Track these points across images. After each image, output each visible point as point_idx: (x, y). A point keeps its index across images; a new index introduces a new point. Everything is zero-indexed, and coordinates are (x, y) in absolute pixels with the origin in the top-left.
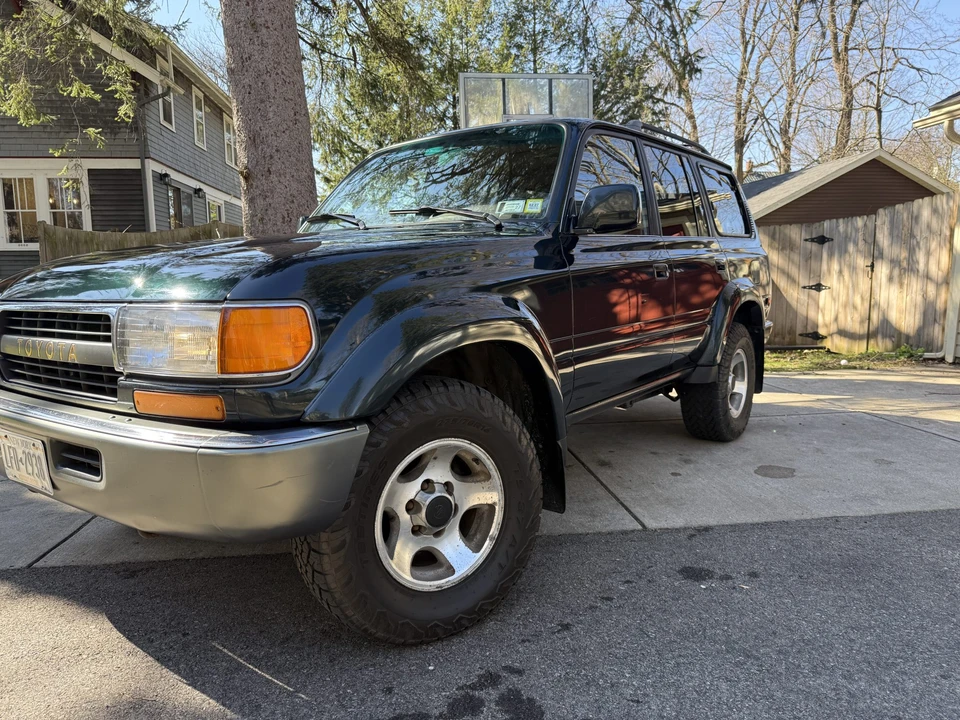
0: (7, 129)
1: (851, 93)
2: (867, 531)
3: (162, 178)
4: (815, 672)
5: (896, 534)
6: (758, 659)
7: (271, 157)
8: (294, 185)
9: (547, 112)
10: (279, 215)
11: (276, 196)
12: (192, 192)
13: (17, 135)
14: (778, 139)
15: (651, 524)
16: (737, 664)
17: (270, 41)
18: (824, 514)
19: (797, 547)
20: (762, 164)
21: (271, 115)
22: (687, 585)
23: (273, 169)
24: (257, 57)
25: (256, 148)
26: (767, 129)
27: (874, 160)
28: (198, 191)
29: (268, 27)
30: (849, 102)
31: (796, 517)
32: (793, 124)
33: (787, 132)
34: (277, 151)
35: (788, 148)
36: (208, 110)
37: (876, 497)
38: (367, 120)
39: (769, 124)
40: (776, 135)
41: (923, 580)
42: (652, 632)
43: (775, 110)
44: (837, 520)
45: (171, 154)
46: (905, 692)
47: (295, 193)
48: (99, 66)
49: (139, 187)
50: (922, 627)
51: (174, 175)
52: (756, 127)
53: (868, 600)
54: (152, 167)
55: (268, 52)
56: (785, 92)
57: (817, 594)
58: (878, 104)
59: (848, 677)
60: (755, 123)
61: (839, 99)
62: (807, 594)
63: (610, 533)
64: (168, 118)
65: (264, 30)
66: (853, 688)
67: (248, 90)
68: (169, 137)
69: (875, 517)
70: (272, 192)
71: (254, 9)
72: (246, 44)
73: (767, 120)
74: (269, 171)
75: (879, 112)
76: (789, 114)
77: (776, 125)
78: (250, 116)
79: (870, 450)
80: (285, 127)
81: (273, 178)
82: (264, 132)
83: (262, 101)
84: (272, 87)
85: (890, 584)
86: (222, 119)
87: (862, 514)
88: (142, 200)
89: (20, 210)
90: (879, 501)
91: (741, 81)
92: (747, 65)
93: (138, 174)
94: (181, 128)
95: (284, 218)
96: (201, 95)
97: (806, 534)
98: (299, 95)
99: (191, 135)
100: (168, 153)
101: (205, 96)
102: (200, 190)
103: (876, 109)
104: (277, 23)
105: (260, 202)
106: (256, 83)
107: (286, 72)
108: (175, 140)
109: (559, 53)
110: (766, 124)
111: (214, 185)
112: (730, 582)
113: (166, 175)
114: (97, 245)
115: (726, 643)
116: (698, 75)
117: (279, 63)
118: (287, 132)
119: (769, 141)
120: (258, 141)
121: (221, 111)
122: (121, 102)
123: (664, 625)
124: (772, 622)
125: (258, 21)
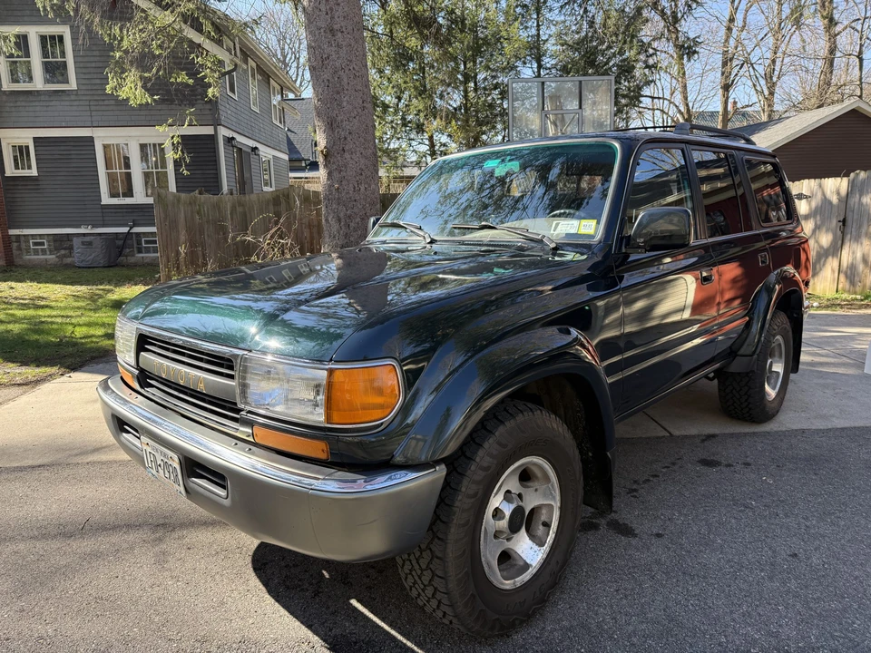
0: (106, 102)
1: (835, 42)
2: (823, 439)
3: (230, 140)
4: (786, 516)
5: (844, 441)
6: (752, 509)
7: (345, 138)
8: (363, 161)
9: (577, 107)
10: (351, 185)
11: (348, 170)
12: (250, 151)
13: (115, 108)
14: (763, 82)
15: (676, 433)
16: (740, 511)
17: (344, 43)
18: (795, 427)
19: (775, 448)
20: (747, 106)
21: (345, 104)
22: (704, 469)
23: (346, 148)
24: (334, 56)
25: (333, 131)
26: (752, 73)
27: (853, 110)
28: (255, 149)
29: (342, 32)
30: (832, 51)
31: (775, 429)
32: (777, 68)
33: (771, 77)
34: (350, 133)
35: (772, 94)
36: (260, 77)
37: (833, 416)
38: (389, 79)
39: (754, 68)
40: (760, 79)
41: (859, 469)
42: (687, 494)
43: (761, 55)
44: (803, 431)
45: (235, 120)
46: (839, 526)
47: (363, 167)
48: (192, 56)
49: (212, 150)
50: (854, 495)
51: (239, 138)
52: (741, 72)
53: (821, 479)
54: (224, 132)
55: (343, 53)
56: (770, 40)
57: (788, 476)
58: (861, 52)
59: (806, 519)
60: (740, 68)
61: (822, 46)
62: (783, 476)
63: (649, 438)
64: (232, 90)
65: (340, 34)
66: (808, 524)
67: (327, 84)
68: (233, 105)
69: (830, 430)
70: (346, 167)
71: (332, 18)
72: (325, 46)
73: (752, 64)
74: (343, 150)
75: (861, 60)
76: (774, 61)
77: (761, 70)
78: (328, 105)
79: (833, 382)
80: (356, 113)
81: (347, 155)
82: (339, 118)
83: (338, 93)
84: (345, 80)
85: (836, 471)
86: (269, 83)
87: (822, 427)
88: (216, 161)
89: (118, 171)
90: (834, 419)
91: (729, 29)
92: (735, 14)
93: (212, 139)
94: (243, 97)
95: (354, 188)
96: (254, 65)
97: (782, 440)
98: (366, 86)
99: (248, 101)
100: (233, 118)
101: (257, 65)
102: (256, 148)
103: (858, 57)
104: (350, 28)
105: (336, 174)
106: (333, 78)
107: (357, 68)
108: (238, 108)
109: (560, 11)
110: (751, 69)
111: (265, 143)
112: (732, 468)
113: (233, 138)
114: (199, 206)
115: (733, 500)
116: (696, 55)
117: (351, 61)
118: (357, 117)
119: (755, 85)
120: (335, 125)
121: (269, 76)
122: (209, 85)
123: (693, 490)
124: (760, 490)
125: (335, 27)
